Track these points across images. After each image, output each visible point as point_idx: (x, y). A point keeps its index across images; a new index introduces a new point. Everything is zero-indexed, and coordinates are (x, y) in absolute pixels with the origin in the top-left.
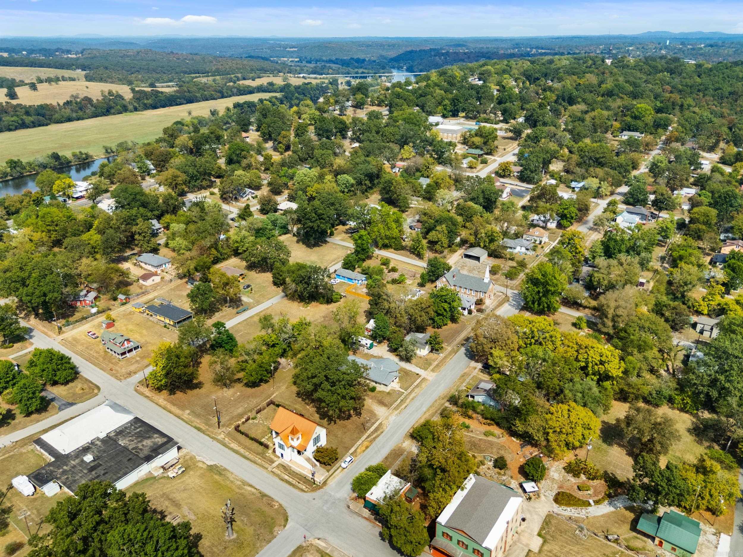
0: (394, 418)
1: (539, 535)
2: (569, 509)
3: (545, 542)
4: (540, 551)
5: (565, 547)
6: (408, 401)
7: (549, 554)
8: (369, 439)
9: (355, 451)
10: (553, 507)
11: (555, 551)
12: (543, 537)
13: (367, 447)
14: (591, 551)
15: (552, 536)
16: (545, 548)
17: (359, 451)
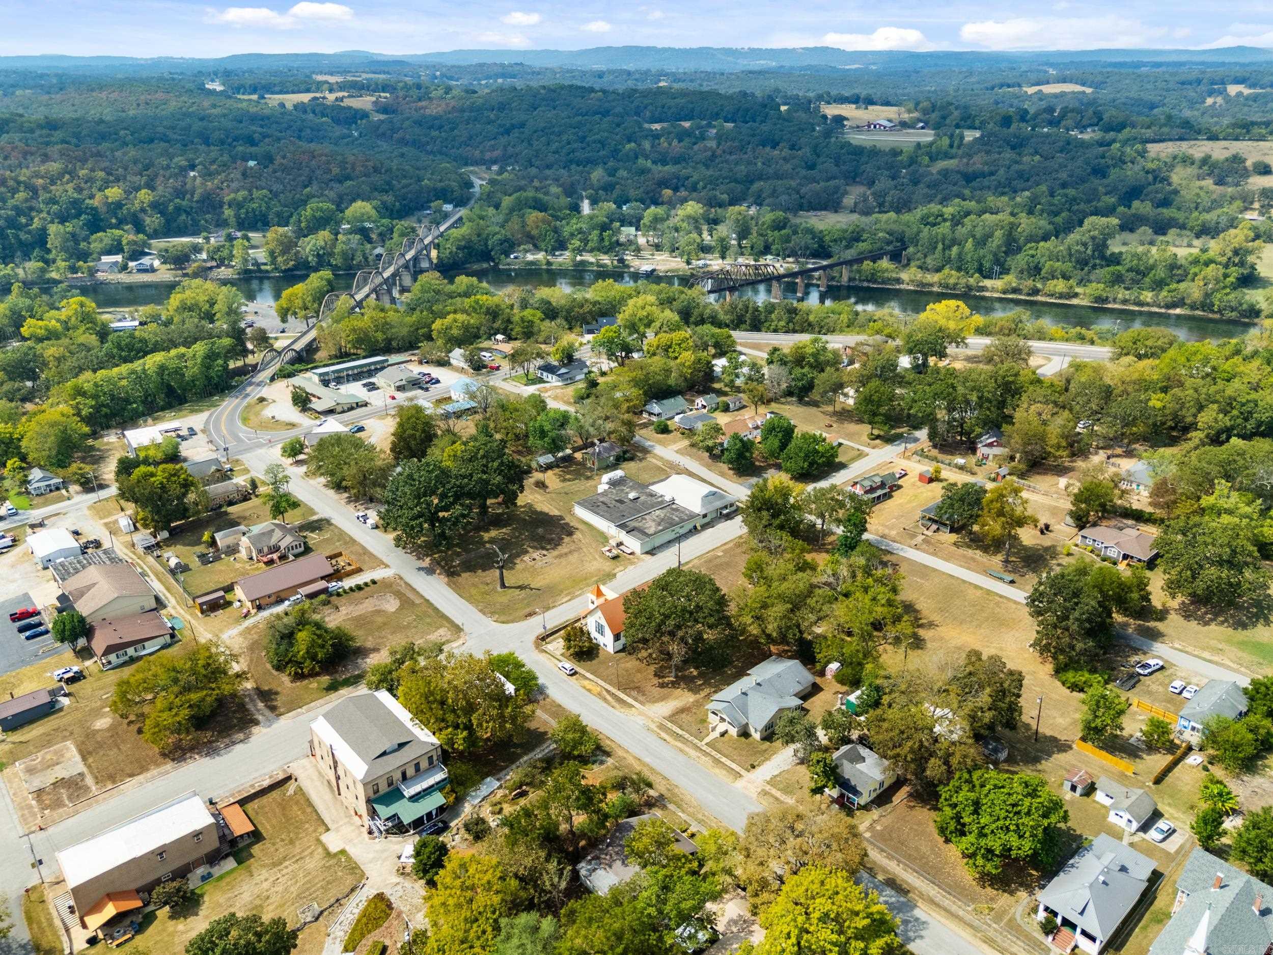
0: (641, 723)
1: (343, 852)
2: (356, 911)
3: (328, 854)
4: (318, 841)
5: (305, 876)
6: (679, 744)
7: (309, 851)
8: (605, 693)
9: (587, 678)
10: (372, 887)
11: (307, 860)
12: (335, 855)
13: (589, 690)
14: (277, 908)
15: (329, 867)
16: (320, 850)
17: (586, 683)
